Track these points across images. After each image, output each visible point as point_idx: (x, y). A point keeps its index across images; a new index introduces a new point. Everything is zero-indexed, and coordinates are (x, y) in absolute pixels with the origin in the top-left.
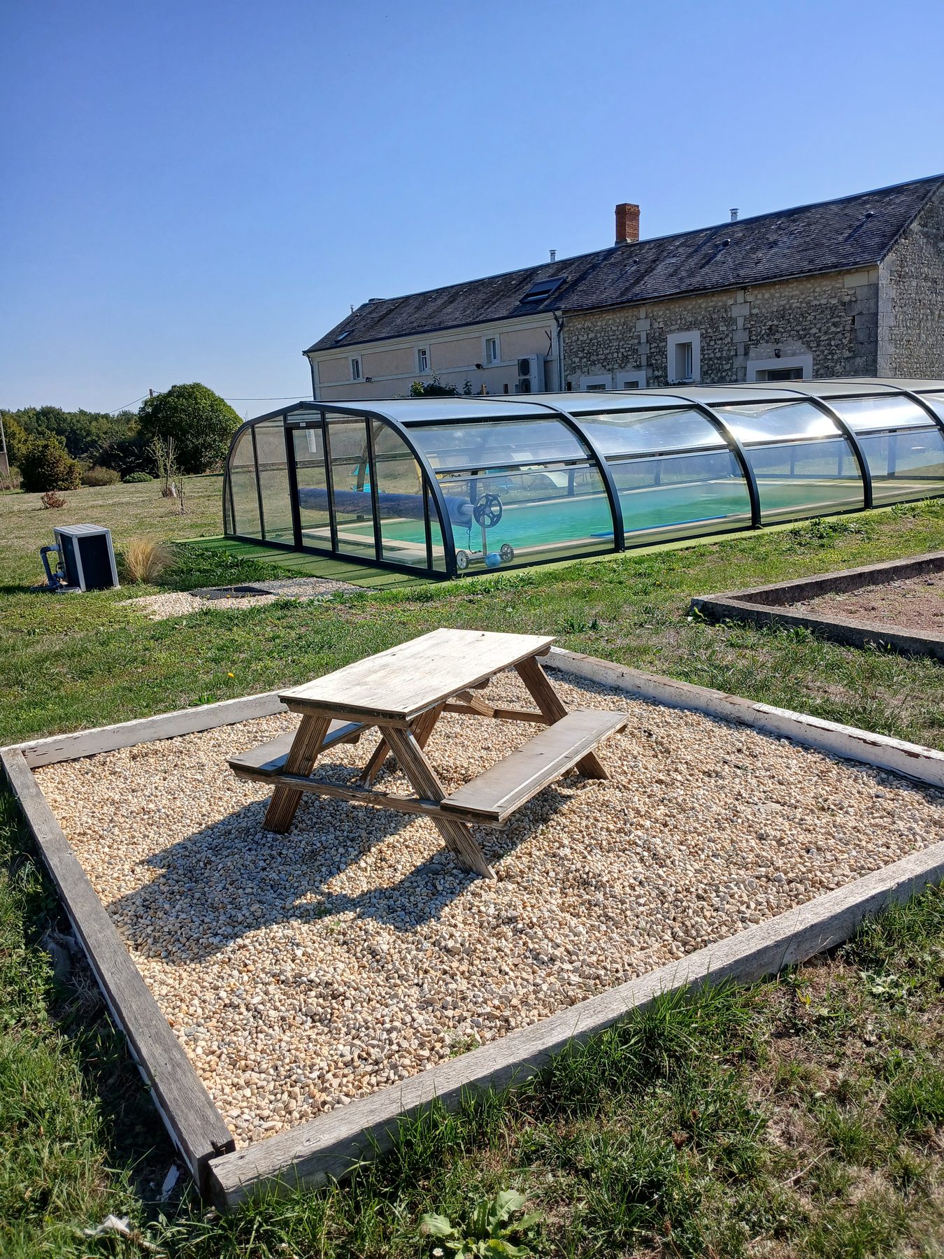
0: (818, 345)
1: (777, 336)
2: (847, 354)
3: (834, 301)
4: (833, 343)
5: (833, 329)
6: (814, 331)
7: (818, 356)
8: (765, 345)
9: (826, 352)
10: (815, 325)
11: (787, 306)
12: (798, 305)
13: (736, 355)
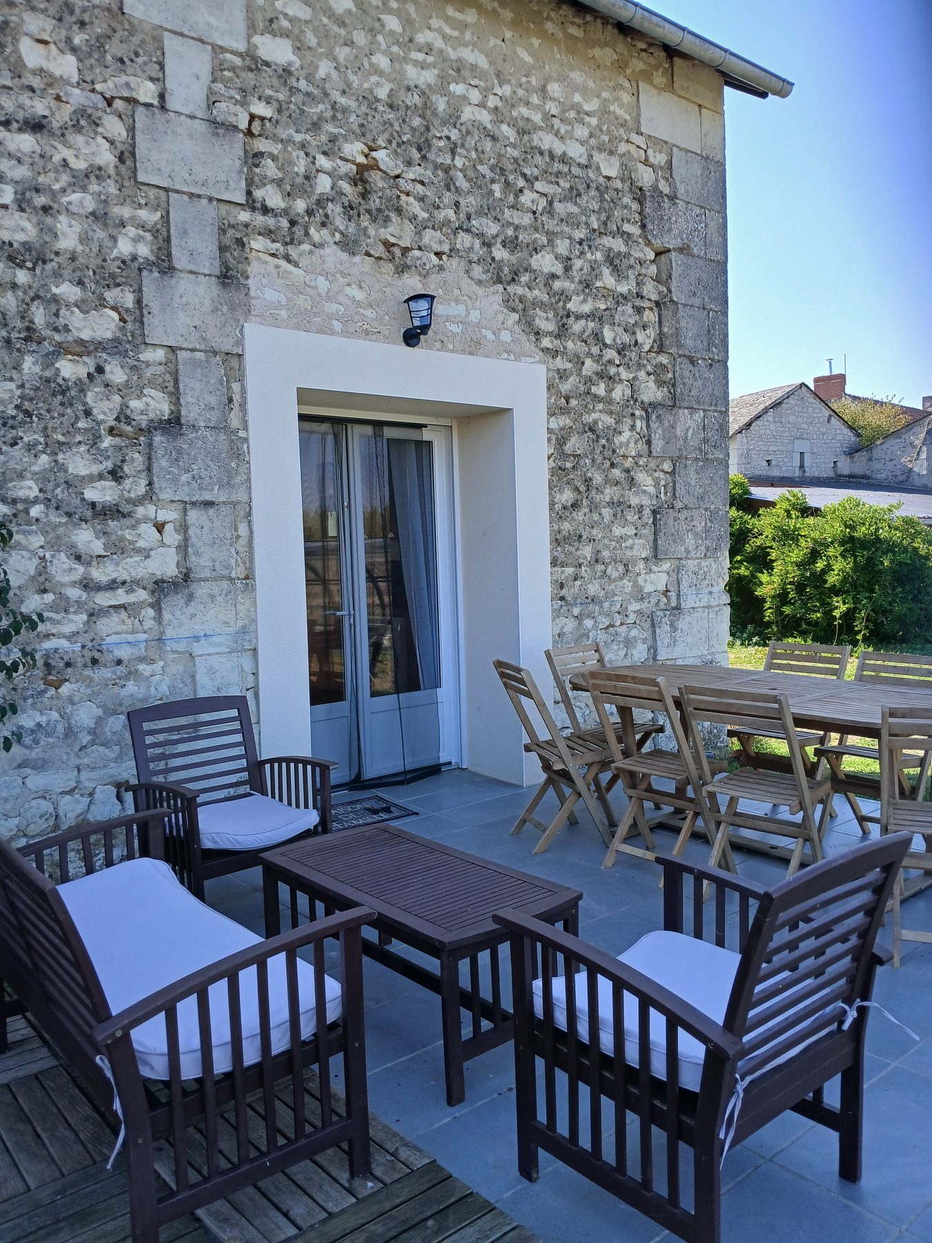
0: (562, 332)
1: (398, 231)
2: (651, 391)
3: (610, 168)
4: (608, 335)
5: (607, 279)
6: (545, 262)
7: (562, 375)
8: (333, 255)
9: (590, 366)
10: (551, 236)
11: (441, 105)
12: (485, 117)
13: (164, 264)
